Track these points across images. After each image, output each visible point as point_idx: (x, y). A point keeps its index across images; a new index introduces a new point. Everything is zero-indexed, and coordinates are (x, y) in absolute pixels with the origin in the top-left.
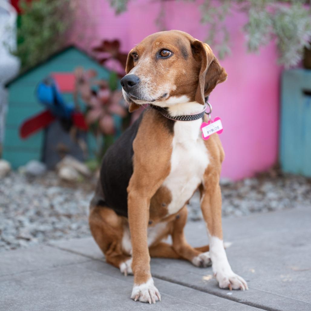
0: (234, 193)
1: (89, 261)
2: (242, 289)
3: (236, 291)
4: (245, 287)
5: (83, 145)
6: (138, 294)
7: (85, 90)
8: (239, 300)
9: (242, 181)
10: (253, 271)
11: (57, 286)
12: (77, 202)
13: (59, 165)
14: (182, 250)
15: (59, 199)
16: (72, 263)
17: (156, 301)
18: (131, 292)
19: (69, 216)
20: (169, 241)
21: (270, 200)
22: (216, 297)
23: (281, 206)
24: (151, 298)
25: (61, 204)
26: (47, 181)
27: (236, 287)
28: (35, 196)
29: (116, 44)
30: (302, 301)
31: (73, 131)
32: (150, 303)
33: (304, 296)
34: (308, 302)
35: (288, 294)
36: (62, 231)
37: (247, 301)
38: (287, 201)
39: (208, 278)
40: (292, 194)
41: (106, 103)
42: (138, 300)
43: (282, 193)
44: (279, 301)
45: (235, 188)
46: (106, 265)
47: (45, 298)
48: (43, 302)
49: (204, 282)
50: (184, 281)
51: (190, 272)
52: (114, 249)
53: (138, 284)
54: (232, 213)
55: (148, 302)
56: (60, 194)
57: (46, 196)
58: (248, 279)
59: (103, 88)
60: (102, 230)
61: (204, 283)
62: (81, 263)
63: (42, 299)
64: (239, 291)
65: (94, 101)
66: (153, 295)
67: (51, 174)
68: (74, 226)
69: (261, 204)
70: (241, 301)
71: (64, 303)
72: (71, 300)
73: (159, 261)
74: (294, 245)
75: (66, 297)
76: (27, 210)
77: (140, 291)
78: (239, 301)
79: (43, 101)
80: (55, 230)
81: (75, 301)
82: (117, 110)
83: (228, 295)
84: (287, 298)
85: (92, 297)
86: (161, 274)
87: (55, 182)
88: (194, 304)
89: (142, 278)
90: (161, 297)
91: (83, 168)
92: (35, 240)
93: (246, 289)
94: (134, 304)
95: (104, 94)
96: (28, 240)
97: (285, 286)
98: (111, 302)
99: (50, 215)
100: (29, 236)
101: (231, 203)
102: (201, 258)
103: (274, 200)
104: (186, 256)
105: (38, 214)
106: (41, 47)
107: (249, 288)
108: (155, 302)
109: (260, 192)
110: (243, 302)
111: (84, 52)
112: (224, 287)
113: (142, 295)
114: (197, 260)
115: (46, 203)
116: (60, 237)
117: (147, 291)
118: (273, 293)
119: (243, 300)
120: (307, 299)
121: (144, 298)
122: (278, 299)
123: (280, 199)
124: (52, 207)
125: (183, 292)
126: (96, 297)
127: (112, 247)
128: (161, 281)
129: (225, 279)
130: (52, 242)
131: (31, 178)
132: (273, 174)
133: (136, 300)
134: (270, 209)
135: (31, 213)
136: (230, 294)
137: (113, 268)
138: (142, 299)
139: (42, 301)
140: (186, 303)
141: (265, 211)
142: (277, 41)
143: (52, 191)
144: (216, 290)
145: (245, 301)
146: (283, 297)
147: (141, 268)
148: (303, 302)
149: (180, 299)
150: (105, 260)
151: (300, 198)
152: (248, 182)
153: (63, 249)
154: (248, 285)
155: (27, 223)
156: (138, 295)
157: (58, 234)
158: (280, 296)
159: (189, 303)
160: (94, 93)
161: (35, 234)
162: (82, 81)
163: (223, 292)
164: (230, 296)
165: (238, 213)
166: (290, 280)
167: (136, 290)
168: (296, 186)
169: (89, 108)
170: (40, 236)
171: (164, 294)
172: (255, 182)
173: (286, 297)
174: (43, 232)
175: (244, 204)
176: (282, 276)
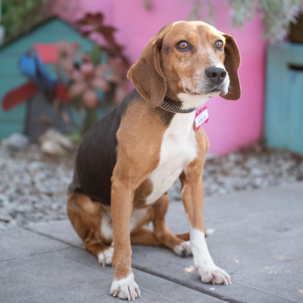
0: (218, 168)
1: (67, 248)
2: (225, 283)
3: (219, 286)
4: (228, 281)
5: (66, 117)
6: (117, 289)
7: (68, 64)
8: (222, 296)
9: (226, 155)
10: (237, 261)
11: (33, 279)
12: (59, 179)
13: (41, 138)
14: (164, 237)
15: (41, 175)
16: (51, 251)
17: (136, 298)
18: (110, 286)
19: (50, 195)
20: (150, 227)
21: (255, 177)
22: (199, 293)
23: (265, 184)
24: (130, 294)
25: (43, 180)
26: (30, 155)
27: (219, 282)
28: (17, 172)
29: (99, 17)
30: (288, 298)
31: (57, 103)
32: (129, 299)
33: (289, 292)
34: (293, 300)
35: (273, 290)
36: (43, 211)
37: (230, 298)
38: (271, 178)
39: (190, 270)
40: (277, 170)
41: (89, 77)
42: (117, 296)
43: (267, 169)
44: (264, 298)
45: (220, 164)
46: (85, 253)
47: (19, 294)
48: (17, 299)
49: (187, 274)
50: (165, 273)
51: (171, 262)
52: (93, 237)
53: (118, 279)
54: (216, 191)
55: (127, 299)
56: (42, 169)
57: (27, 171)
58: (231, 271)
59: (85, 61)
60: (80, 217)
61: (186, 276)
62: (59, 250)
63: (17, 294)
64: (222, 285)
65: (77, 75)
66: (133, 291)
67: (34, 147)
68: (55, 206)
69: (246, 181)
70: (224, 298)
71: (39, 300)
72: (47, 296)
73: (140, 248)
74: (279, 230)
75: (41, 292)
76: (7, 188)
77: (120, 287)
78: (222, 298)
79: (25, 74)
80: (35, 210)
81: (51, 297)
82: (100, 84)
83: (211, 291)
84: (272, 295)
85: (69, 292)
86: (142, 265)
87: (37, 156)
88: (174, 301)
89: (122, 273)
90: (141, 293)
91: (66, 141)
92: (13, 222)
93: (229, 284)
94: (112, 300)
95: (87, 68)
96: (7, 222)
97: (270, 280)
98: (89, 298)
99: (31, 194)
100: (8, 218)
101: (216, 181)
102: (183, 247)
103: (259, 176)
104: (167, 244)
105: (19, 192)
106: (24, 17)
107: (232, 282)
108: (134, 299)
109: (244, 168)
110: (226, 299)
111: (68, 23)
112: (207, 281)
113: (121, 291)
114: (179, 249)
115: (27, 180)
116: (41, 218)
117: (127, 287)
118: (257, 288)
119: (227, 297)
120: (293, 296)
121: (123, 294)
122: (262, 296)
123: (265, 176)
124: (33, 183)
125: (164, 286)
126: (73, 293)
127: (90, 234)
128: (141, 273)
129: (207, 273)
130: (31, 225)
131: (13, 151)
132: (258, 148)
133: (114, 296)
134: (255, 187)
135: (12, 191)
136: (212, 289)
137: (92, 257)
138: (121, 295)
139: (17, 297)
140: (166, 300)
141: (249, 188)
142: (262, 16)
143: (34, 166)
144: (198, 285)
145: (228, 298)
146: (268, 293)
147: (122, 261)
148: (288, 300)
149: (161, 296)
150: (84, 247)
151: (285, 175)
152: (233, 157)
153: (42, 234)
154: (232, 279)
155: (6, 203)
156: (117, 291)
157: (38, 215)
158: (265, 292)
159: (170, 300)
160: (77, 66)
161: (14, 214)
162: (64, 55)
163: (206, 287)
164: (213, 292)
165: (222, 191)
166: (276, 273)
167: (116, 285)
168: (281, 162)
169: (72, 82)
170: (20, 218)
171: (145, 289)
172: (239, 157)
173: (271, 293)
174: (23, 213)
175: (229, 182)
176: (267, 268)
